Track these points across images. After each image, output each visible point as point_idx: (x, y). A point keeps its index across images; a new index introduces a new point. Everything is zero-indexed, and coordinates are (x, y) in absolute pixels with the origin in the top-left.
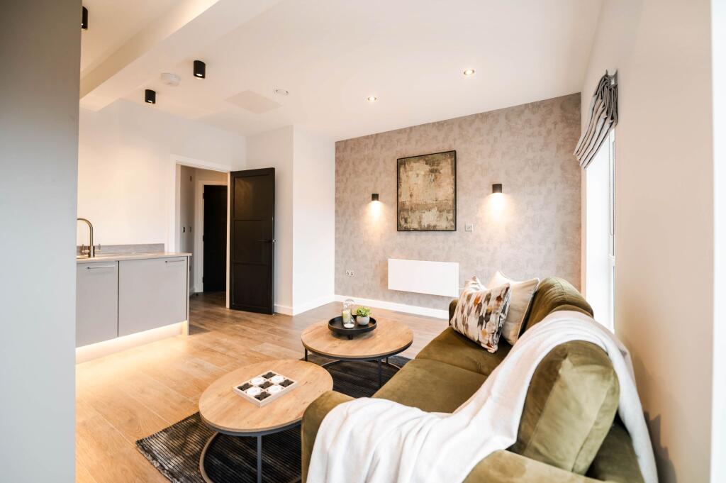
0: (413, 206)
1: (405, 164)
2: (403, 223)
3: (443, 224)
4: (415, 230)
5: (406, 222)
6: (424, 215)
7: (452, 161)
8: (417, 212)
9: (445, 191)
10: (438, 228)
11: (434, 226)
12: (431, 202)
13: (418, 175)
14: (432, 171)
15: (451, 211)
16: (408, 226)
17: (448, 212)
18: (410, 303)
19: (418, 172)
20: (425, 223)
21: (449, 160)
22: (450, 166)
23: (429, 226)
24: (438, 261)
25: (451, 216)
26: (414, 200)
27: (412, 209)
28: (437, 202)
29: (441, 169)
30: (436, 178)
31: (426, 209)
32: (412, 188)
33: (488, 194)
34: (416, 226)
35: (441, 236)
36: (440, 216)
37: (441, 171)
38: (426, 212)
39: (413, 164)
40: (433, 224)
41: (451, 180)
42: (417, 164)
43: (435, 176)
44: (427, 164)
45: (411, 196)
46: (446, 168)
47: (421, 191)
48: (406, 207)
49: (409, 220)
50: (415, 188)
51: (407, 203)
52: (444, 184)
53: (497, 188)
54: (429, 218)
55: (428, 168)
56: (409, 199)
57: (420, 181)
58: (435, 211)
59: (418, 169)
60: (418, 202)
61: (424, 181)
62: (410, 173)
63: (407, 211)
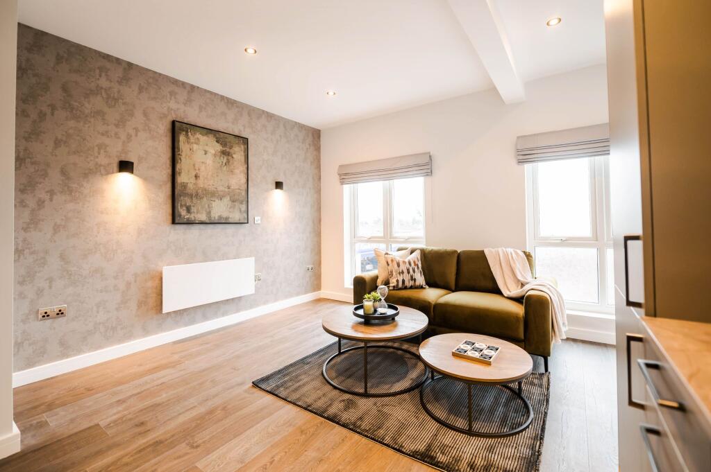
0: (200, 191)
1: (187, 132)
2: (183, 212)
3: (236, 216)
4: (202, 223)
5: (188, 210)
6: (214, 204)
7: (245, 148)
8: (205, 199)
9: (237, 180)
10: (230, 221)
11: (227, 218)
12: (223, 189)
13: (206, 153)
14: (224, 153)
15: (244, 203)
16: (192, 217)
17: (241, 203)
18: (192, 322)
19: (207, 148)
20: (215, 215)
21: (242, 147)
22: (243, 153)
23: (220, 217)
24: (227, 259)
25: (243, 207)
26: (201, 183)
27: (197, 195)
28: (230, 190)
29: (234, 154)
30: (228, 161)
31: (217, 198)
32: (197, 166)
33: (272, 190)
34: (203, 217)
35: (230, 229)
36: (233, 207)
37: (234, 156)
38: (217, 200)
39: (198, 135)
40: (225, 215)
41: (243, 168)
42: (205, 138)
43: (228, 159)
44: (217, 142)
45: (196, 177)
46: (238, 152)
47: (210, 173)
48: (188, 191)
49: (193, 209)
50: (203, 168)
51: (191, 186)
52: (237, 171)
53: (279, 185)
54: (220, 208)
55: (219, 147)
56: (193, 180)
57: (209, 160)
58: (226, 200)
59: (207, 145)
60: (206, 186)
61: (214, 162)
62: (195, 146)
63: (191, 196)
